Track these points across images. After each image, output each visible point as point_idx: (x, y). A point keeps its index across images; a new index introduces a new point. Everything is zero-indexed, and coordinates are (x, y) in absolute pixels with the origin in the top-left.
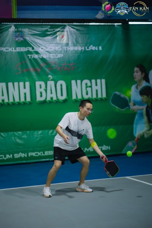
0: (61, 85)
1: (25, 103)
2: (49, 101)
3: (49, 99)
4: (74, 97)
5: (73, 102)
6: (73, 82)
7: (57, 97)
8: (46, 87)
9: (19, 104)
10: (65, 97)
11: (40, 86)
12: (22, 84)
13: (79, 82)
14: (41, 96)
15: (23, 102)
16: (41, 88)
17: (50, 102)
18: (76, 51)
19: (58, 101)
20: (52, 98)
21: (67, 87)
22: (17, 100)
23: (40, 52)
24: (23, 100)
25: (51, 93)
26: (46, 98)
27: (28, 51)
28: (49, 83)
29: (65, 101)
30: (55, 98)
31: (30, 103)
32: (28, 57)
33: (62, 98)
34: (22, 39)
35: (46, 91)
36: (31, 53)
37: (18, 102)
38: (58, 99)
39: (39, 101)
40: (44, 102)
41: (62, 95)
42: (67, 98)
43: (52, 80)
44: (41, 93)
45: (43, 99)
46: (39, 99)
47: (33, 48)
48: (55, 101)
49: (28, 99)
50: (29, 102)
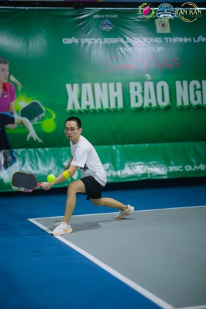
0: (163, 87)
1: (116, 111)
2: (147, 108)
3: (146, 105)
4: (179, 103)
5: (178, 109)
6: (178, 83)
7: (157, 102)
8: (143, 89)
9: (109, 111)
10: (167, 102)
11: (136, 88)
12: (112, 85)
13: (185, 83)
14: (137, 101)
15: (114, 109)
16: (136, 90)
17: (149, 109)
18: (181, 43)
19: (158, 109)
20: (150, 104)
21: (170, 89)
22: (106, 106)
23: (133, 44)
24: (113, 106)
25: (150, 98)
26: (143, 104)
27: (120, 42)
28: (147, 84)
29: (167, 108)
30: (154, 105)
31: (123, 110)
32: (120, 50)
33: (163, 104)
34: (111, 28)
35: (143, 94)
36: (123, 46)
37: (107, 109)
38: (158, 106)
39: (134, 108)
40: (141, 109)
41: (163, 100)
42: (170, 104)
43: (150, 80)
44: (137, 97)
45: (139, 105)
46: (134, 105)
47: (125, 40)
48: (155, 107)
49: (121, 105)
50: (121, 109)
